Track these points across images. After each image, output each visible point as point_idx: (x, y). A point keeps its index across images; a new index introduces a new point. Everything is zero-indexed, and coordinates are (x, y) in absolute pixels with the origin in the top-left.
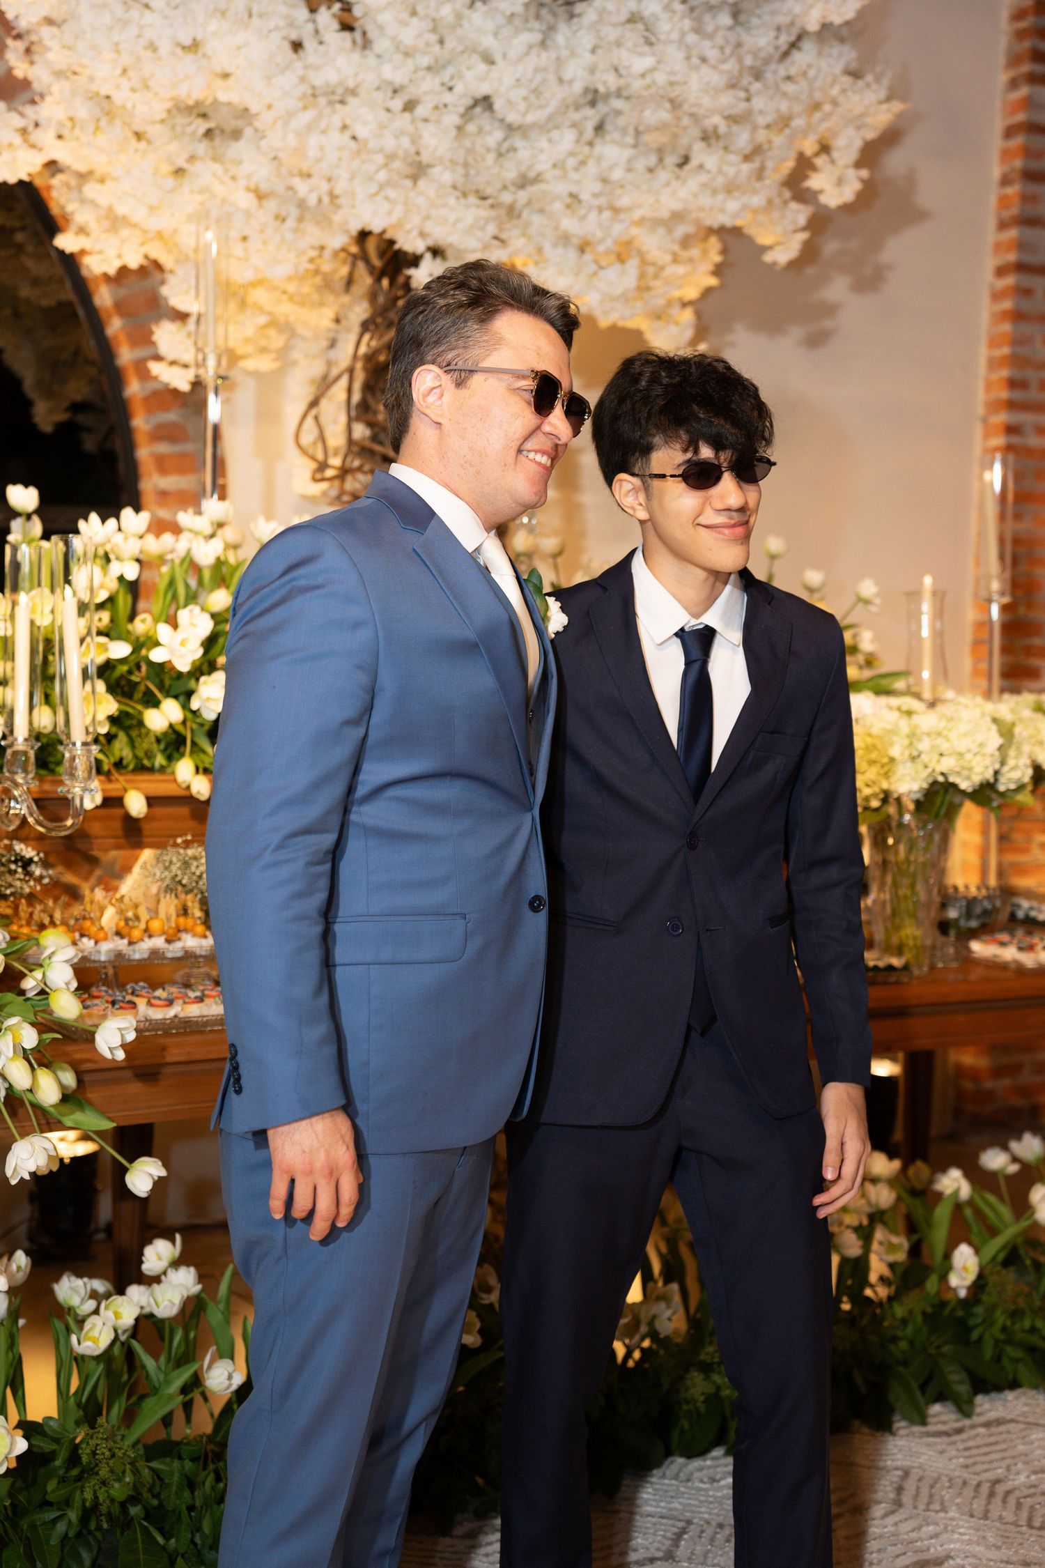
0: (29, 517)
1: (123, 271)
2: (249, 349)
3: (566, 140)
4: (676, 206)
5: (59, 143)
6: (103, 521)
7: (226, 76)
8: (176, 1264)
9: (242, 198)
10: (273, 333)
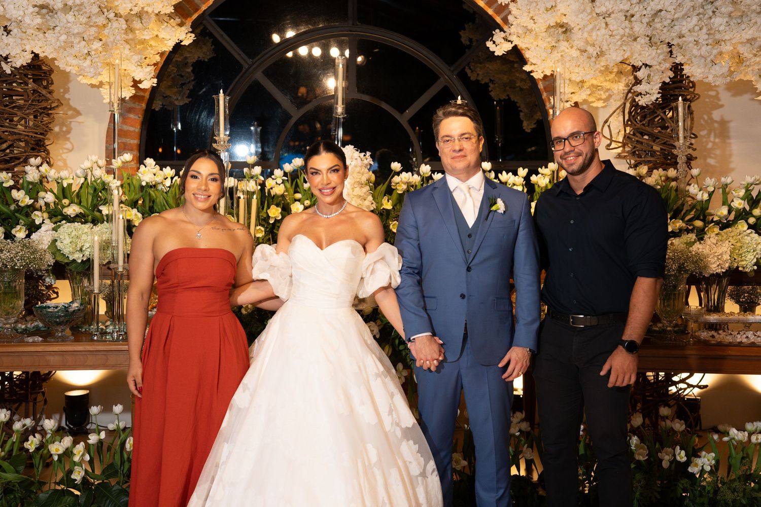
0: (490, 171)
1: (545, 77)
2: (593, 100)
3: (695, 20)
4: (749, 37)
5: (518, 39)
7: (565, 15)
8: (522, 420)
9: (575, 53)
10: (602, 93)
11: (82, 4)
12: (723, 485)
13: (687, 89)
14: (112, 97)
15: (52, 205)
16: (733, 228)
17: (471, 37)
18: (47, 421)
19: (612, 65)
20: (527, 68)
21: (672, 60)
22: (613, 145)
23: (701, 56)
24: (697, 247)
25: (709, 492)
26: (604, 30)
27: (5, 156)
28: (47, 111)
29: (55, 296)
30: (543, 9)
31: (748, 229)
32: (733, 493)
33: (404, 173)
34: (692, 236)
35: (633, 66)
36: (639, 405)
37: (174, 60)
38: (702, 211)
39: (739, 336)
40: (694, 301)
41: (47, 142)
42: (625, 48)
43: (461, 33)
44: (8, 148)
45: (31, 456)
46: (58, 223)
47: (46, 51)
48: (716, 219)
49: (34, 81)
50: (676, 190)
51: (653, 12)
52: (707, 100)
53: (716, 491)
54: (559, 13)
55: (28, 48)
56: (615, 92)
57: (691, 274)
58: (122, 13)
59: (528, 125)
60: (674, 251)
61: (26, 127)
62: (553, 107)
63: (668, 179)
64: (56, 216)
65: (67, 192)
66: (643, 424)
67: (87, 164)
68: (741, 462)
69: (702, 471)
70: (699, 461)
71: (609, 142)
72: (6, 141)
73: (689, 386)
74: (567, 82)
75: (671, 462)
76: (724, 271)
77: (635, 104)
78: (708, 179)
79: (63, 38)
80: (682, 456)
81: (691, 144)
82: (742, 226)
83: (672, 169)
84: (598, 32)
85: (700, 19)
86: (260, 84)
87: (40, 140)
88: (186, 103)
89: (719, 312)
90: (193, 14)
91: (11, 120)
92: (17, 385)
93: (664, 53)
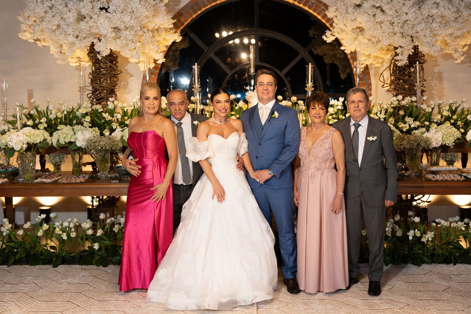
1: (351, 52)
2: (375, 63)
3: (424, 25)
4: (450, 32)
5: (338, 34)
6: (334, 100)
7: (361, 23)
9: (366, 41)
10: (379, 60)
11: (133, 26)
12: (437, 247)
13: (420, 57)
14: (145, 68)
15: (120, 120)
16: (444, 125)
17: (314, 33)
18: (122, 219)
19: (384, 46)
20: (342, 48)
21: (413, 44)
22: (385, 85)
23: (427, 42)
24: (426, 135)
25: (431, 250)
26: (379, 30)
27: (98, 97)
28: (115, 76)
29: (120, 162)
30: (350, 21)
31: (451, 125)
32: (442, 250)
33: (284, 101)
34: (424, 129)
35: (395, 47)
36: (398, 211)
37: (172, 49)
38: (429, 117)
39: (446, 177)
40: (425, 161)
41: (116, 90)
42: (390, 39)
43: (310, 31)
44: (99, 93)
45: (115, 234)
46: (123, 128)
47: (116, 48)
48: (435, 121)
49: (110, 62)
50: (416, 107)
51: (403, 21)
52: (432, 62)
53: (434, 250)
54: (358, 22)
55: (109, 47)
56: (386, 59)
57: (423, 148)
58: (150, 29)
59: (343, 76)
60: (415, 137)
61: (107, 83)
62: (356, 67)
63: (412, 101)
64: (122, 125)
65: (126, 114)
66: (400, 219)
67: (135, 100)
68: (446, 236)
69: (428, 240)
70: (427, 236)
71: (383, 84)
72: (98, 90)
73: (423, 201)
74: (363, 55)
75: (413, 237)
76: (439, 146)
77: (396, 65)
78: (431, 102)
79: (124, 42)
80: (418, 234)
81: (423, 84)
82: (448, 124)
83: (414, 97)
84: (377, 31)
85: (426, 24)
86: (212, 59)
87: (113, 89)
88: (177, 69)
89: (437, 165)
90: (181, 27)
91: (100, 81)
92: (105, 203)
93: (409, 41)
